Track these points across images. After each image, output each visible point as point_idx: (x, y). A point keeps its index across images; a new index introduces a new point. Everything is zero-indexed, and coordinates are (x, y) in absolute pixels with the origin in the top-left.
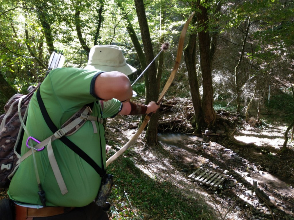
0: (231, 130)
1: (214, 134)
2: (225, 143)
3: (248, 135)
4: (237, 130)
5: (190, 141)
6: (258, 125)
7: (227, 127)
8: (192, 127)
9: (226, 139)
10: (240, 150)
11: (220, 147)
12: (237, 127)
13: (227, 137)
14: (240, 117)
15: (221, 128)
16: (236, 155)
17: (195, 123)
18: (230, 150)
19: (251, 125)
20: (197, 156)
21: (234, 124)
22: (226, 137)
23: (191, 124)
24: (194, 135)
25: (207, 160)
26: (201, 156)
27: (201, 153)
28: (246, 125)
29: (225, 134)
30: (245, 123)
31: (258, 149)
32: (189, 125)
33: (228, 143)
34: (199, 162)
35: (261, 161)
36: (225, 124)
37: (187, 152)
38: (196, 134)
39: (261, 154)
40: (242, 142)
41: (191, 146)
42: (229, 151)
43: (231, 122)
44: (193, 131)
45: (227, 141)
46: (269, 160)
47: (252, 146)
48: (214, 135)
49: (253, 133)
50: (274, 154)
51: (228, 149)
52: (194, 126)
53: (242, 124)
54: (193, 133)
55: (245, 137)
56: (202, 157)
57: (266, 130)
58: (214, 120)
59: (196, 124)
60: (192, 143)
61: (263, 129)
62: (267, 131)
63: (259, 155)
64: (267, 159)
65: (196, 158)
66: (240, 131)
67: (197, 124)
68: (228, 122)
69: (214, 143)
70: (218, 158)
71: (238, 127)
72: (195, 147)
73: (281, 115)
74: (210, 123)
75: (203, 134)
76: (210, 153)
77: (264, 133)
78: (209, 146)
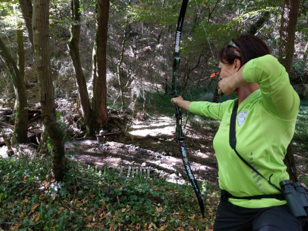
0: (123, 126)
1: (109, 133)
2: (122, 140)
3: (141, 129)
4: (128, 126)
5: (87, 145)
6: (145, 118)
7: (119, 124)
8: (82, 130)
9: (122, 136)
10: (140, 143)
11: (120, 145)
12: (127, 123)
13: (123, 134)
14: (127, 114)
15: (113, 126)
16: (139, 148)
17: (85, 125)
18: (132, 145)
19: (139, 119)
20: (105, 158)
21: (124, 120)
22: (121, 134)
23: (79, 128)
24: (86, 139)
25: (119, 159)
26: (110, 157)
27: (107, 154)
28: (134, 120)
29: (120, 132)
30: (133, 119)
31: (156, 139)
32: (76, 129)
33: (127, 139)
34: (113, 164)
35: (162, 148)
36: (116, 122)
37: (92, 157)
38: (88, 138)
39: (159, 142)
40: (139, 136)
41: (91, 150)
42: (131, 147)
43: (122, 120)
44: (83, 135)
45: (124, 138)
46: (168, 146)
47: (149, 137)
48: (109, 135)
49: (144, 126)
50: (170, 140)
51: (129, 144)
52: (83, 129)
53: (131, 120)
54: (84, 137)
55: (139, 131)
56: (112, 157)
57: (152, 122)
58: (107, 119)
59: (86, 127)
60: (90, 147)
61: (150, 121)
62: (154, 122)
63: (158, 143)
64: (167, 145)
65: (106, 160)
66: (132, 127)
67: (88, 126)
68: (118, 119)
69: (112, 142)
70: (127, 154)
71: (129, 123)
72: (97, 150)
73: (155, 108)
74: (103, 123)
75: (97, 135)
76: (116, 153)
77: (153, 125)
78: (110, 146)
